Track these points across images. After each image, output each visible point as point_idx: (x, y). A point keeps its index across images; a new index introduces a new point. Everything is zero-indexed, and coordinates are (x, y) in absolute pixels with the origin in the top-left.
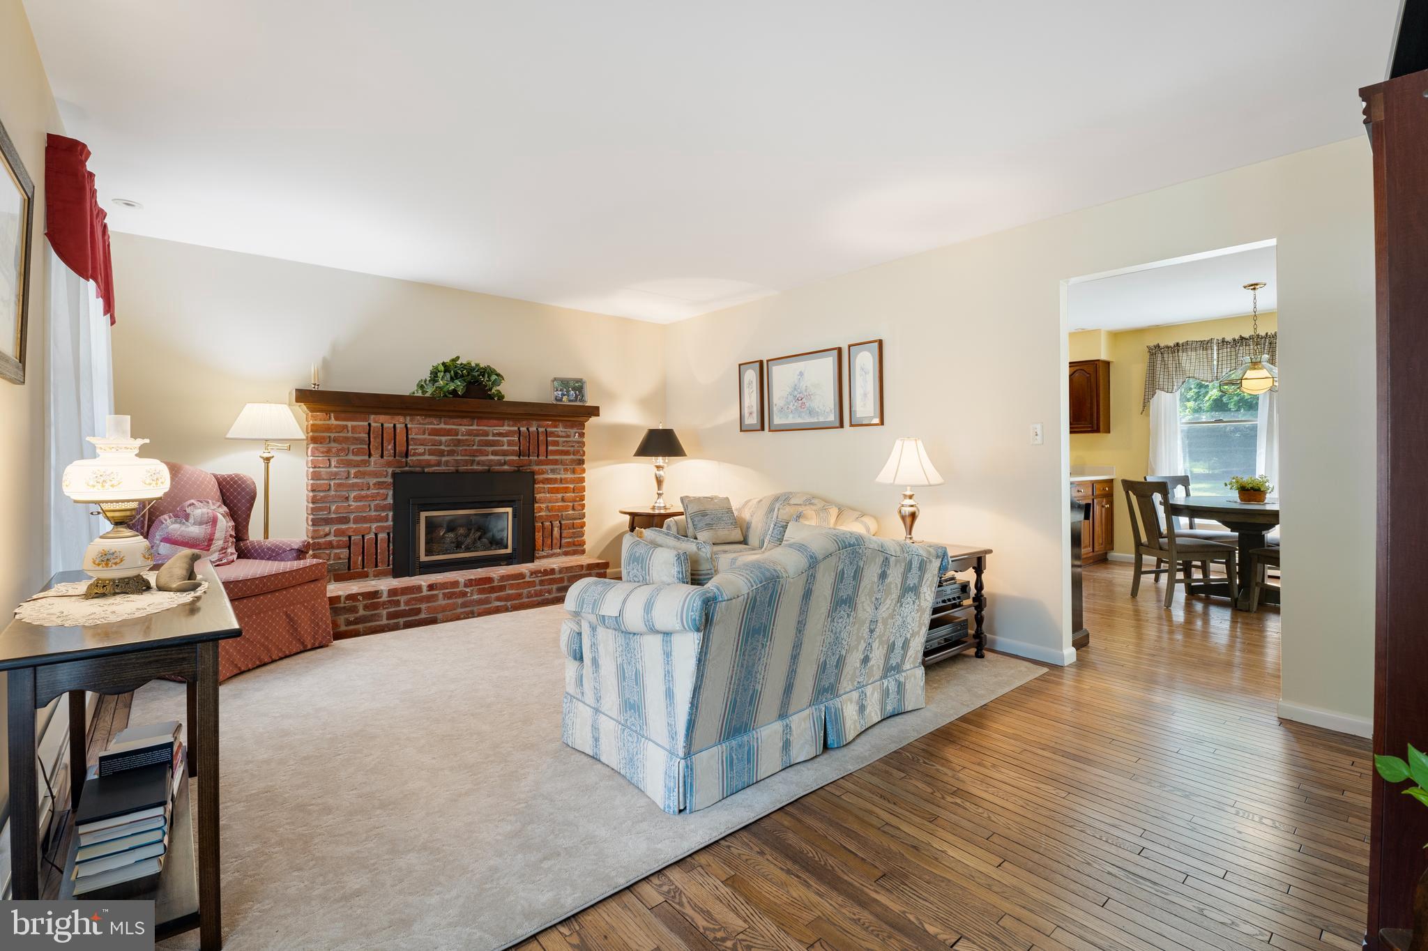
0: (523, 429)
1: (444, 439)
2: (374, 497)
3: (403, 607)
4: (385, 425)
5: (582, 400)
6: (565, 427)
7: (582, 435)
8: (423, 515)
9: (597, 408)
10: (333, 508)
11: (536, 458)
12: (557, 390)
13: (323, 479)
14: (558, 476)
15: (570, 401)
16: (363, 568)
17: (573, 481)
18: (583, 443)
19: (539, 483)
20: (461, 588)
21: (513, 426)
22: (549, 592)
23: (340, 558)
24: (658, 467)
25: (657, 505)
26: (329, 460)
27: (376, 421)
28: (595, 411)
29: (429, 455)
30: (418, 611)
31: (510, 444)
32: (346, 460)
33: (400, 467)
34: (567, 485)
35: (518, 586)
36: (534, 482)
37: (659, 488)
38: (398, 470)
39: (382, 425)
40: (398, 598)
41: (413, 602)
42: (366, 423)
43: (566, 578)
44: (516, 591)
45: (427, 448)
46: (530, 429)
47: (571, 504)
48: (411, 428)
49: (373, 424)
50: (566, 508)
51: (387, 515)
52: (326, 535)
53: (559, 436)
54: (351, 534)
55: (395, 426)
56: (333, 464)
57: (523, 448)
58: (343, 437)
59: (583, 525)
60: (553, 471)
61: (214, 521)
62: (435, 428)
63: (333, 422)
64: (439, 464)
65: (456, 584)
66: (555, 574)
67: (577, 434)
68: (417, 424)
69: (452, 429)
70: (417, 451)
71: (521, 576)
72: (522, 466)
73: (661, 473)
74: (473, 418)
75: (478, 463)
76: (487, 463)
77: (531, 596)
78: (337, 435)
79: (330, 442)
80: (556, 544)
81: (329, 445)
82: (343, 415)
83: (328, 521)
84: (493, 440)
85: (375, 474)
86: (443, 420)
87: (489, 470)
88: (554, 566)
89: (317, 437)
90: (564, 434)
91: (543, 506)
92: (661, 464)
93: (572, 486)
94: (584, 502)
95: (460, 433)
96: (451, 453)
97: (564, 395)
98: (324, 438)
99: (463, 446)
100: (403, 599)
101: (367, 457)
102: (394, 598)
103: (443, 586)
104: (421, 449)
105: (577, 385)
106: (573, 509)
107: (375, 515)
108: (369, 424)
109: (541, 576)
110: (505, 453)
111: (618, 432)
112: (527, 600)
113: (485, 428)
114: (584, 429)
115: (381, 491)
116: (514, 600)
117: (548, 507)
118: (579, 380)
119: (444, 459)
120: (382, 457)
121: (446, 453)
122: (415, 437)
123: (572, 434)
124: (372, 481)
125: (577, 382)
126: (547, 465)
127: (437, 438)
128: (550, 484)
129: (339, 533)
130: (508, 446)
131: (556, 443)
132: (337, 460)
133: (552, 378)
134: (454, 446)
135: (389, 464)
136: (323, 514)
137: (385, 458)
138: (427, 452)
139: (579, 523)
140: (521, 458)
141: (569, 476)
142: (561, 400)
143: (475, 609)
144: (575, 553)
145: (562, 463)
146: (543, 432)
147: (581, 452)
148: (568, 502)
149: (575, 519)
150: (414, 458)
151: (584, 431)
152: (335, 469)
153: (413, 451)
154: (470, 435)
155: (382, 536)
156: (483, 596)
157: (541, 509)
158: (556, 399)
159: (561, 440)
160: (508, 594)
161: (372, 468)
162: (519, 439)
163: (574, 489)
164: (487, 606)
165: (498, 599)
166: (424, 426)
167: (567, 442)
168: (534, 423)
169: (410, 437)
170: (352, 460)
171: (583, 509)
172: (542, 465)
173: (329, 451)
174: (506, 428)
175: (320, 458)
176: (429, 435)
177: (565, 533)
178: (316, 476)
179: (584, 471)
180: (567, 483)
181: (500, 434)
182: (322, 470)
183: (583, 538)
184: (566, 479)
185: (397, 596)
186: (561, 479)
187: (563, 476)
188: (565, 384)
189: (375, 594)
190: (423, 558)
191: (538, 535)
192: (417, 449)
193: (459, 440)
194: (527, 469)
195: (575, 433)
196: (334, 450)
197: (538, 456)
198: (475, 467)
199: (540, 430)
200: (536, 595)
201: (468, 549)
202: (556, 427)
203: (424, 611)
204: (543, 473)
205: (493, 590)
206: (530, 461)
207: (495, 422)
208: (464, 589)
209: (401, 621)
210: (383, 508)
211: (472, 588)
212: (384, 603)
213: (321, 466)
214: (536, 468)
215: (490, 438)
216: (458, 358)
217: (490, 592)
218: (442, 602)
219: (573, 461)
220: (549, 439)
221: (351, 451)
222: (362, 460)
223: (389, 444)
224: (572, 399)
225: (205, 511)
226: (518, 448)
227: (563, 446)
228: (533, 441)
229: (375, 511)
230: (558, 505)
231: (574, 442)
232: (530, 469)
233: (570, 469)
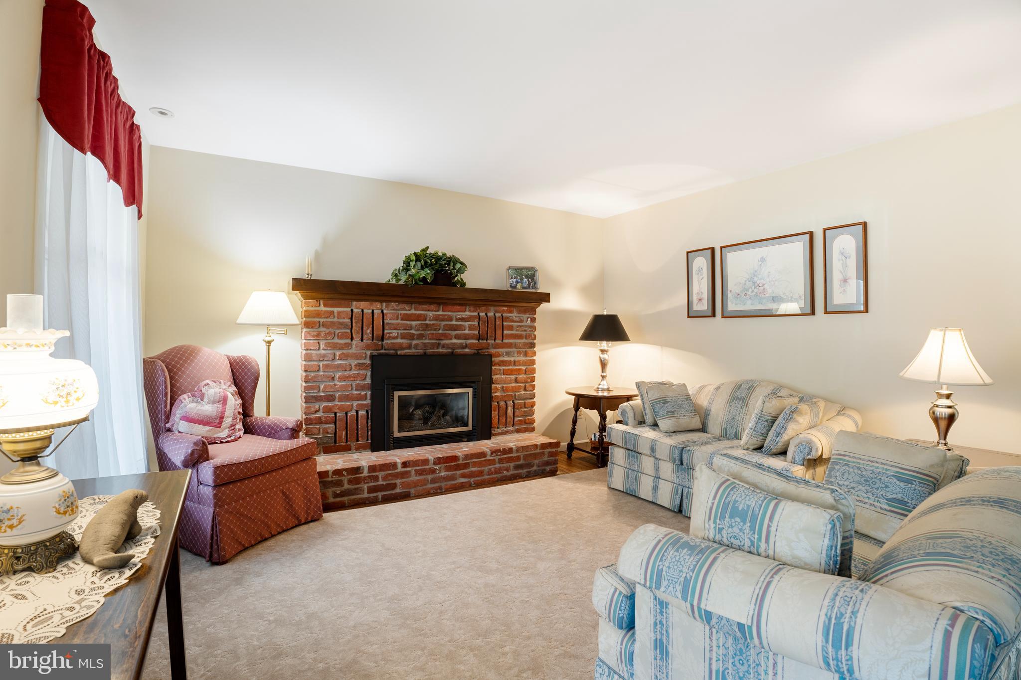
0: (482, 314)
1: (414, 323)
2: (355, 377)
3: (381, 482)
4: (365, 311)
5: (534, 287)
6: (519, 312)
7: (533, 320)
8: (397, 394)
9: (548, 295)
10: (322, 387)
11: (493, 341)
12: (512, 278)
13: (314, 361)
14: (512, 359)
15: (524, 288)
16: (347, 442)
17: (525, 363)
18: (535, 328)
19: (495, 365)
20: (431, 466)
21: (473, 311)
22: (507, 470)
23: (328, 433)
24: (603, 351)
25: (600, 387)
26: (319, 343)
27: (358, 307)
28: (546, 298)
29: (401, 339)
30: (394, 486)
31: (471, 328)
32: (332, 343)
33: (377, 350)
34: (520, 367)
35: (480, 464)
36: (491, 364)
37: (603, 371)
38: (375, 353)
39: (363, 311)
40: (377, 474)
41: (390, 478)
42: (349, 309)
43: (522, 456)
44: (479, 469)
45: (400, 332)
46: (488, 314)
47: (523, 385)
48: (387, 314)
49: (355, 310)
50: (519, 389)
51: (366, 394)
52: (315, 412)
53: (513, 321)
54: (336, 411)
55: (373, 311)
56: (322, 346)
57: (482, 332)
58: (330, 322)
59: (533, 405)
60: (508, 354)
61: (225, 400)
62: (407, 314)
63: (322, 308)
64: (409, 347)
65: (426, 461)
66: (512, 453)
67: (529, 319)
68: (391, 310)
69: (421, 314)
70: (391, 335)
71: (483, 454)
72: (481, 350)
73: (605, 356)
74: (439, 304)
75: (443, 347)
76: (450, 346)
77: (492, 474)
78: (325, 320)
79: (319, 327)
80: (510, 422)
81: (319, 330)
82: (330, 302)
83: (317, 399)
84: (456, 325)
85: (356, 356)
86: (413, 306)
87: (452, 353)
88: (511, 445)
89: (310, 322)
90: (517, 319)
91: (499, 386)
92: (605, 348)
93: (524, 368)
94: (534, 383)
95: (428, 319)
96: (420, 337)
97: (518, 282)
98: (314, 323)
99: (430, 330)
100: (381, 474)
101: (349, 341)
102: (374, 474)
103: (415, 463)
104: (394, 333)
105: (529, 273)
106: (525, 390)
107: (356, 394)
108: (352, 310)
109: (500, 455)
110: (466, 337)
111: (564, 317)
112: (487, 477)
113: (450, 313)
114: (535, 314)
115: (361, 372)
116: (477, 477)
117: (503, 387)
118: (532, 269)
119: (414, 342)
120: (362, 340)
121: (415, 337)
122: (390, 322)
123: (525, 320)
124: (354, 362)
125: (530, 270)
126: (503, 348)
127: (408, 322)
128: (505, 366)
129: (327, 410)
130: (469, 330)
131: (511, 328)
132: (325, 343)
133: (507, 266)
134: (424, 330)
135: (368, 347)
136: (314, 393)
137: (364, 341)
138: (399, 335)
139: (530, 403)
140: (480, 341)
142: (515, 287)
143: (443, 484)
144: (526, 430)
145: (515, 346)
146: (499, 317)
147: (533, 336)
148: (520, 383)
149: (527, 399)
150: (389, 342)
151: (535, 316)
152: (324, 352)
153: (388, 335)
154: (437, 320)
155: (362, 413)
156: (449, 473)
157: (497, 389)
158: (511, 287)
159: (515, 324)
160: (472, 471)
161: (353, 350)
162: (479, 324)
163: (525, 371)
164: (453, 482)
165: (463, 476)
166: (397, 312)
167: (520, 326)
168: (492, 308)
169: (386, 322)
170: (337, 343)
171: (534, 390)
172: (499, 348)
173: (318, 335)
174: (468, 313)
175: (312, 342)
176: (402, 319)
177: (518, 411)
178: (308, 358)
179: (534, 354)
180: (520, 365)
181: (462, 319)
182: (313, 352)
183: (533, 417)
184: (519, 361)
185: (376, 472)
186: (515, 361)
187: (517, 359)
188: (519, 272)
189: (357, 470)
190: (397, 434)
191: (495, 414)
192: (391, 333)
193: (427, 325)
194: (486, 352)
196: (323, 334)
197: (495, 340)
198: (441, 350)
199: (497, 315)
200: (496, 473)
201: (433, 427)
202: (511, 312)
203: (399, 486)
204: (499, 356)
205: (458, 467)
206: (488, 344)
207: (459, 307)
208: (433, 466)
209: (380, 494)
210: (362, 388)
211: (440, 466)
212: (365, 478)
213: (312, 348)
214: (493, 351)
215: (454, 323)
216: (427, 248)
217: (456, 470)
218: (414, 478)
219: (525, 345)
220: (504, 323)
221: (336, 335)
222: (345, 344)
223: (368, 329)
224: (525, 286)
225: (217, 390)
226: (478, 332)
227: (517, 331)
228: (491, 326)
229: (356, 390)
230: (512, 386)
231: (526, 326)
232: (488, 352)
233: (523, 352)
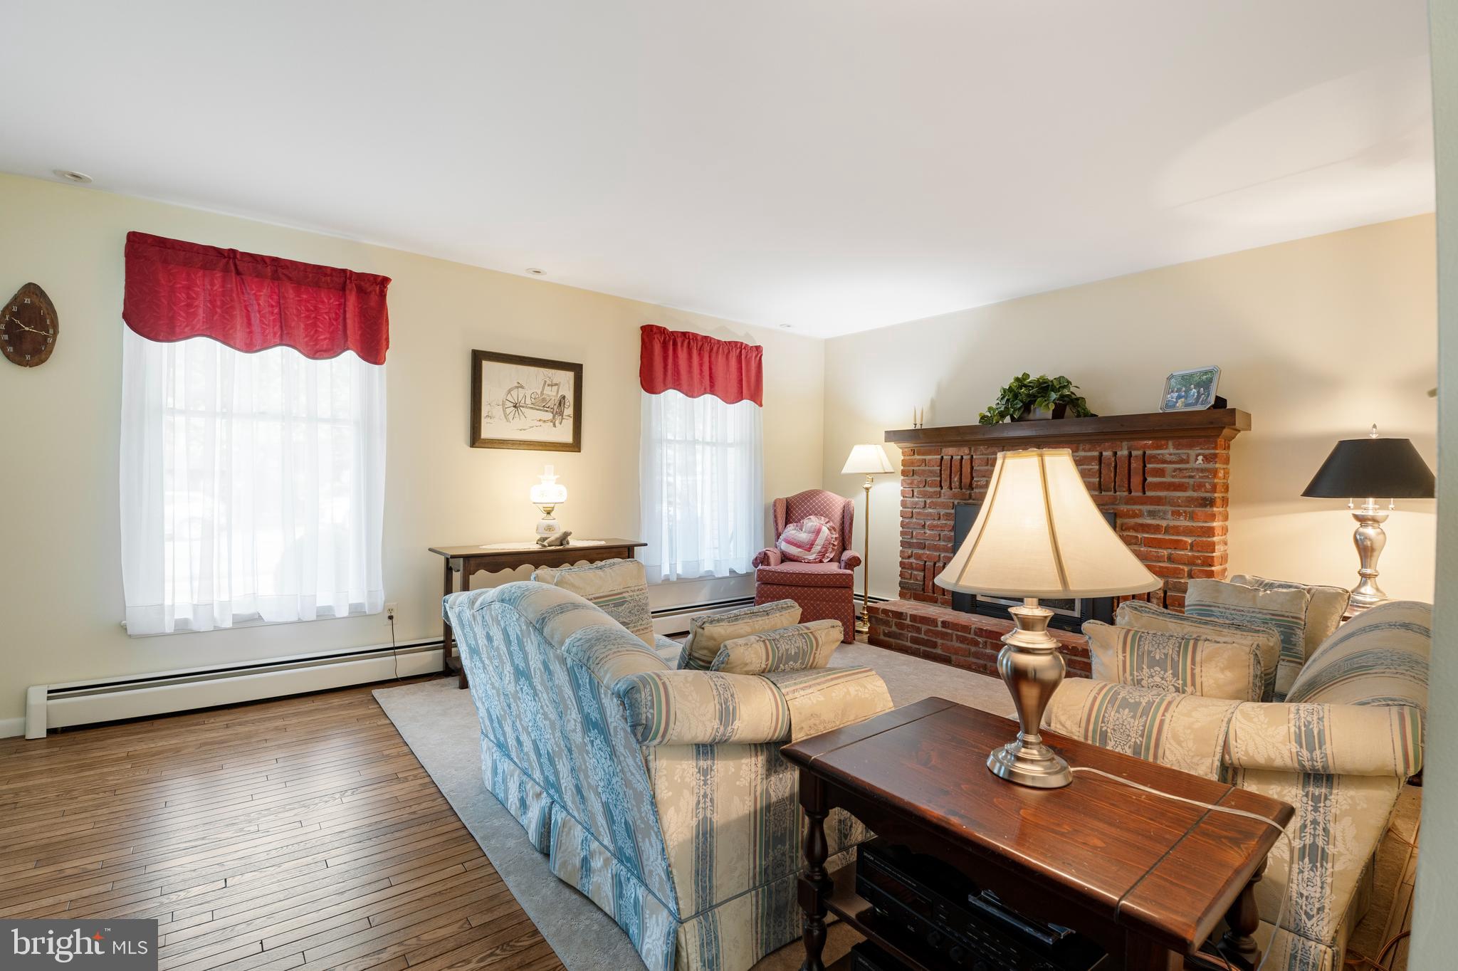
0: (1108, 454)
2: (942, 528)
3: (922, 636)
4: (955, 457)
5: (1205, 402)
6: (1178, 447)
7: (1210, 459)
10: (915, 533)
11: (1128, 494)
12: (1172, 392)
13: (908, 508)
14: (1164, 523)
15: (1187, 405)
16: (933, 593)
17: (1189, 532)
18: (1213, 473)
20: (971, 636)
21: (1090, 450)
23: (917, 579)
24: (1362, 520)
26: (913, 491)
27: (949, 452)
30: (936, 646)
31: (1085, 474)
32: (924, 491)
33: (965, 500)
34: (1182, 538)
37: (1363, 565)
38: (963, 502)
39: (952, 457)
41: (931, 634)
42: (939, 457)
46: (1120, 453)
47: (1186, 569)
48: (975, 459)
49: (945, 457)
50: (1178, 573)
52: (909, 557)
53: (1164, 462)
54: (927, 560)
55: (962, 457)
56: (915, 494)
57: (1105, 480)
58: (922, 470)
60: (1152, 514)
61: (818, 532)
63: (917, 456)
67: (1200, 458)
68: (979, 455)
73: (1370, 531)
78: (917, 468)
79: (913, 475)
81: (913, 478)
82: (924, 450)
83: (911, 545)
85: (944, 506)
89: (908, 472)
90: (1174, 458)
92: (1369, 513)
93: (1189, 540)
97: (1179, 398)
100: (924, 628)
101: (938, 489)
102: (916, 625)
104: (983, 481)
105: (1204, 377)
106: (1189, 576)
107: (943, 545)
108: (942, 457)
115: (950, 522)
118: (1210, 370)
120: (950, 488)
122: (978, 468)
123: (1192, 458)
124: (943, 512)
125: (1206, 374)
126: (1142, 504)
128: (1148, 533)
129: (918, 557)
131: (1161, 473)
132: (918, 491)
133: (1169, 374)
135: (955, 496)
136: (908, 538)
137: (951, 490)
140: (1104, 493)
141: (1183, 523)
142: (1173, 406)
145: (1172, 502)
146: (1136, 456)
147: (1210, 487)
148: (1179, 564)
150: (978, 491)
153: (976, 483)
158: (1166, 406)
159: (1169, 467)
161: (942, 500)
162: (1101, 467)
163: (1192, 545)
166: (988, 456)
167: (1180, 470)
168: (1125, 444)
169: (975, 468)
170: (929, 491)
172: (1135, 504)
173: (913, 483)
174: (1082, 453)
175: (907, 489)
178: (904, 504)
179: (1212, 517)
180: (1178, 534)
182: (907, 499)
184: (1176, 527)
185: (918, 623)
186: (1169, 527)
187: (1172, 523)
188: (1182, 381)
189: (902, 615)
190: (979, 597)
192: (980, 481)
195: (1197, 456)
196: (915, 482)
197: (1130, 491)
199: (1134, 453)
202: (1161, 447)
203: (940, 647)
204: (1135, 516)
206: (1115, 498)
209: (922, 648)
210: (949, 539)
211: (984, 640)
212: (908, 626)
213: (908, 496)
218: (956, 644)
219: (1190, 501)
220: (1147, 466)
221: (928, 483)
222: (934, 492)
223: (955, 477)
224: (1191, 402)
225: (815, 524)
226: (1098, 479)
227: (1173, 477)
228: (1123, 470)
229: (944, 541)
230: (1160, 567)
231: (1193, 469)
232: (1113, 508)
233: (1185, 512)
